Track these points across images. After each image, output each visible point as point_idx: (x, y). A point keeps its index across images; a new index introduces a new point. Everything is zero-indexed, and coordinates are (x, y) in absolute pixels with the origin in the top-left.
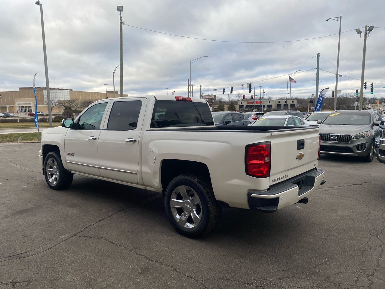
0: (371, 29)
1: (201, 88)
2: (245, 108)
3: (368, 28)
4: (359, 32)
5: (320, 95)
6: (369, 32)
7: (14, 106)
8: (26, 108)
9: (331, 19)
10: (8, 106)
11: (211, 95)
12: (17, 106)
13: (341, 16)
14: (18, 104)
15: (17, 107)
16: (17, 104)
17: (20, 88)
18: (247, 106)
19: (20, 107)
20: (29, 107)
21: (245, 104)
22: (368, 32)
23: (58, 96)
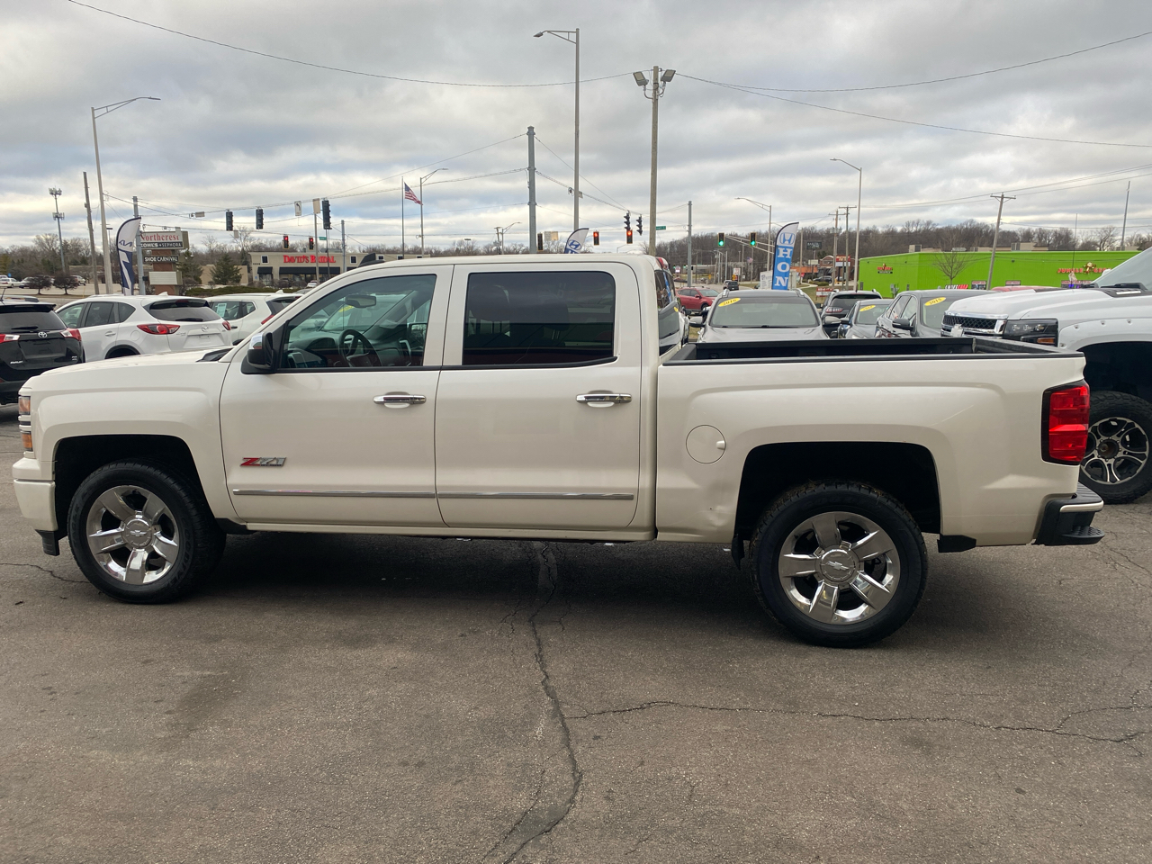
0: (668, 77)
1: (136, 206)
2: (276, 276)
3: (660, 75)
4: (641, 81)
5: (568, 247)
6: (664, 86)
9: (549, 32)
11: (174, 230)
13: (578, 29)
18: (283, 271)
21: (276, 263)
22: (661, 83)
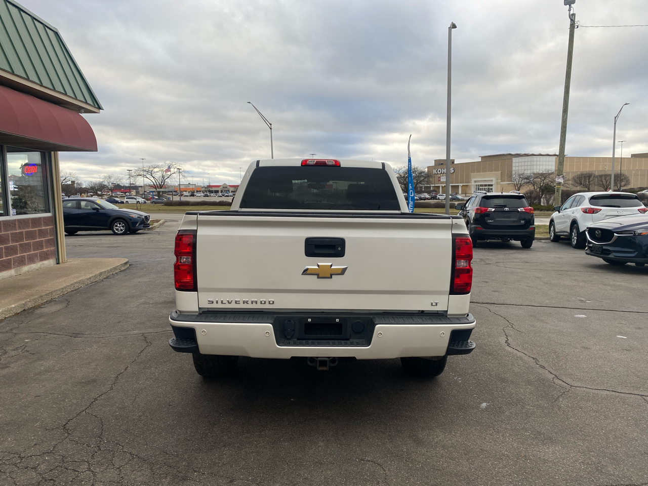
7: (470, 184)
8: (485, 187)
10: (462, 185)
12: (473, 184)
14: (475, 181)
15: (473, 186)
16: (473, 182)
17: (482, 157)
19: (477, 185)
20: (489, 185)
23: (535, 167)
